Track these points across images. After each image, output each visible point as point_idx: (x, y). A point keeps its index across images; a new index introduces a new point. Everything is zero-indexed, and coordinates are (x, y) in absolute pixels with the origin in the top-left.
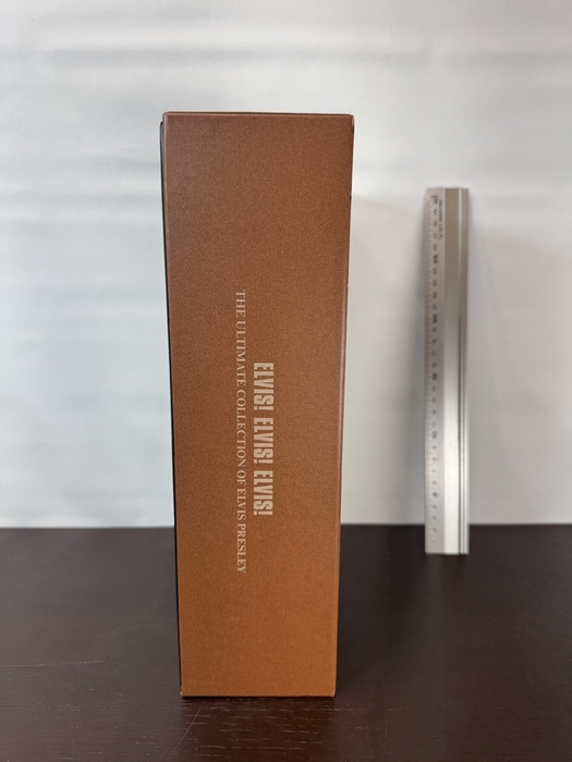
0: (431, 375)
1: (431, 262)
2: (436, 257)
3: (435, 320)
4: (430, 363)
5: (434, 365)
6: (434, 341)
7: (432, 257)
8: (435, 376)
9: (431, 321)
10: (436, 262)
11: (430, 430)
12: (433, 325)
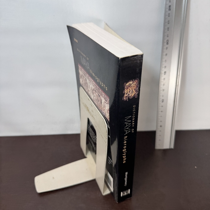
1: (168, 10)
2: (170, 6)
3: (167, 43)
4: (164, 66)
5: (165, 67)
7: (168, 7)
8: (165, 72)
9: (165, 44)
10: (170, 9)
11: (161, 98)
12: (166, 46)
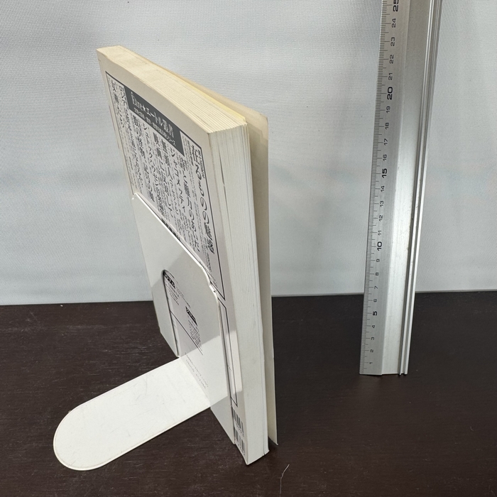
0: (379, 170)
6: (387, 125)
